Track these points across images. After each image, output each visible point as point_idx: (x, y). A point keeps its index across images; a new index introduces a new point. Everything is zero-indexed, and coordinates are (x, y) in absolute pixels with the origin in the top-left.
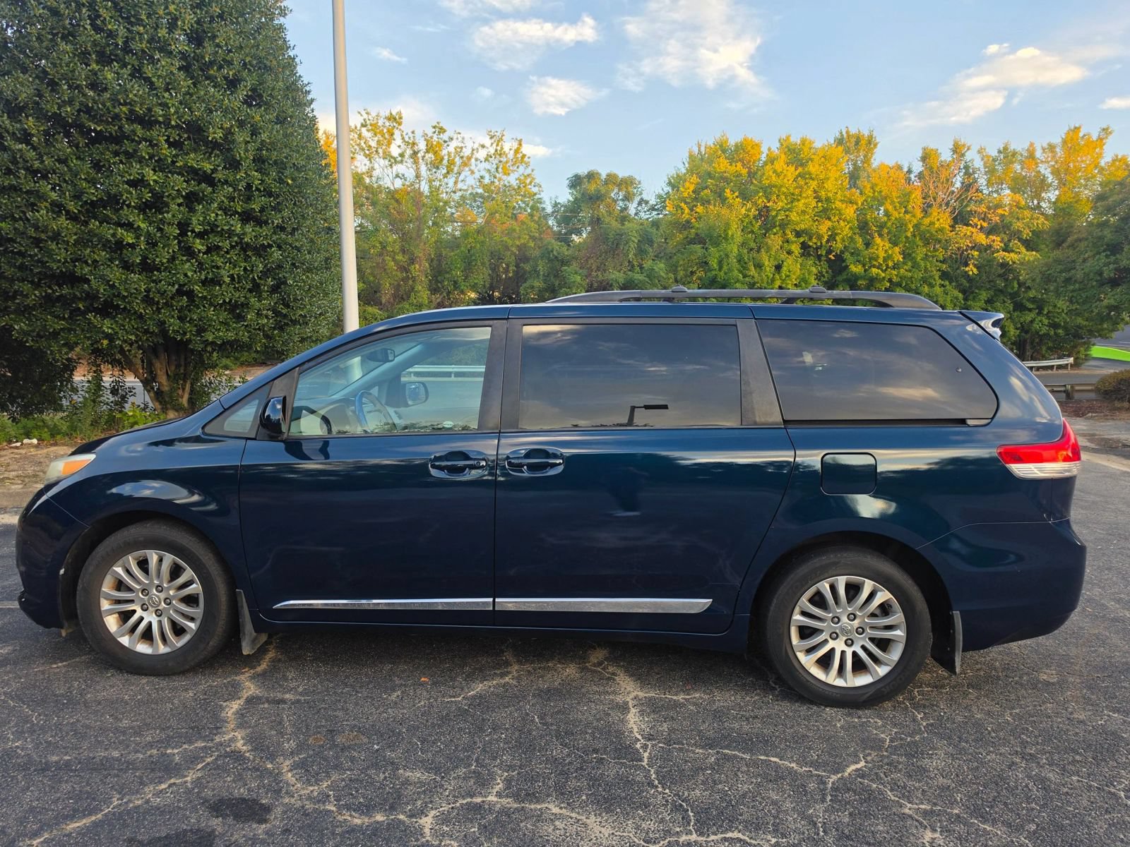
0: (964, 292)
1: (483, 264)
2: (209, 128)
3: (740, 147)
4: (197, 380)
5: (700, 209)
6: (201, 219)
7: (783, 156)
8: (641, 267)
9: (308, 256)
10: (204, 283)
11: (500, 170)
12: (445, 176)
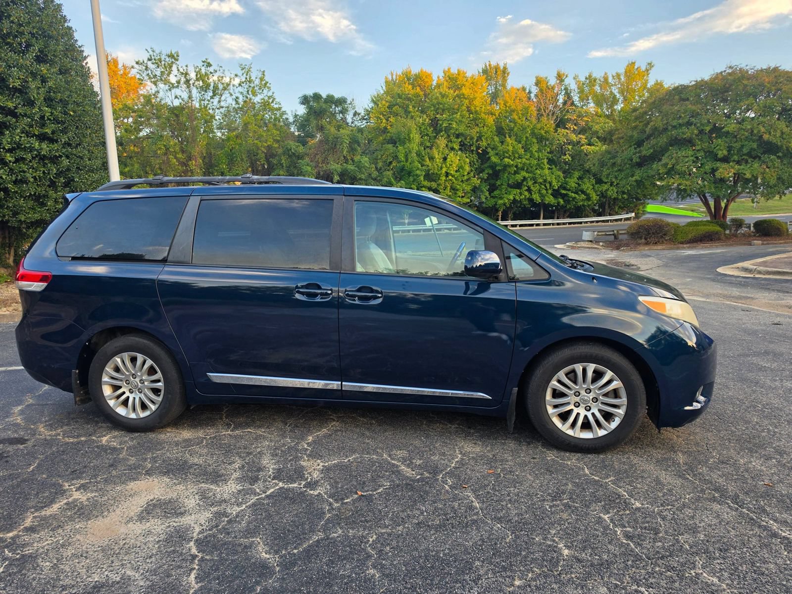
0: (564, 172)
1: (242, 160)
2: (9, 79)
3: (418, 77)
4: (19, 247)
5: (392, 119)
6: (9, 140)
7: (445, 83)
8: (353, 161)
9: (88, 162)
10: (15, 182)
11: (250, 92)
12: (212, 98)
